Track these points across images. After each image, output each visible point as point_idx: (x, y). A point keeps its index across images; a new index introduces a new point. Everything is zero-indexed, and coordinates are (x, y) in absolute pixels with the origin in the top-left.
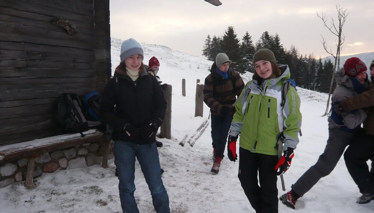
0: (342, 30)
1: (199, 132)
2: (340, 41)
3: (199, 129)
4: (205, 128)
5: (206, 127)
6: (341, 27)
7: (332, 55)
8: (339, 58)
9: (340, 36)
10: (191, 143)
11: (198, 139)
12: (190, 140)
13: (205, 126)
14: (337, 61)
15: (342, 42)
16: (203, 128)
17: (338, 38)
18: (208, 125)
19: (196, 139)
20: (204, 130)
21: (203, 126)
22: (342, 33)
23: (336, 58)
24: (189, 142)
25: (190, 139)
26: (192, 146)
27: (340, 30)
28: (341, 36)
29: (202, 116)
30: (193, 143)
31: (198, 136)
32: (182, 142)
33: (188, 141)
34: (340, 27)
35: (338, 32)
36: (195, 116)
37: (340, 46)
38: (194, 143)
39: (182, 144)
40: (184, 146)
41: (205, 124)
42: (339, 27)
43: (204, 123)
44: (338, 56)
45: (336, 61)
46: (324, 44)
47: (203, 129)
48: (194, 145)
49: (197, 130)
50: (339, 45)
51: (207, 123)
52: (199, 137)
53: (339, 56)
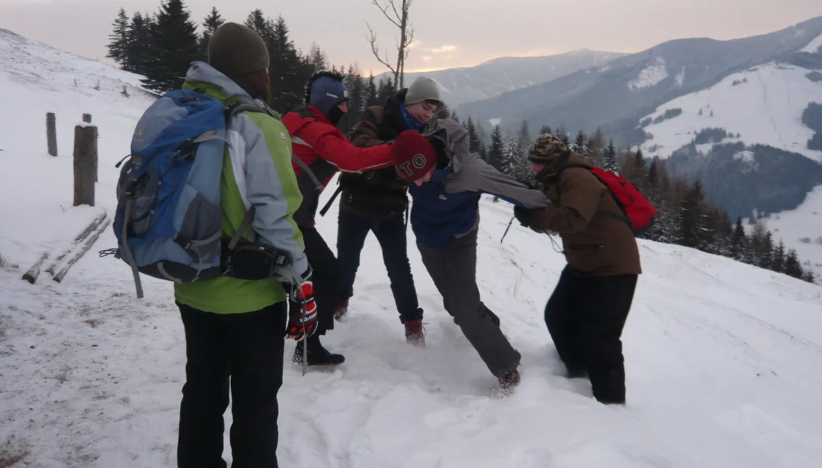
0: (409, 16)
1: (82, 244)
2: (404, 39)
3: (81, 237)
4: (98, 233)
5: (101, 231)
6: (407, 9)
7: (389, 66)
8: (402, 74)
9: (403, 27)
10: (57, 272)
11: (76, 261)
12: (54, 266)
13: (100, 227)
14: (399, 80)
15: (408, 41)
16: (93, 233)
17: (400, 30)
18: (107, 224)
19: (72, 262)
20: (95, 238)
21: (93, 227)
22: (408, 22)
23: (397, 74)
24: (50, 271)
25: (55, 263)
26: (57, 280)
27: (405, 14)
28: (406, 28)
29: (92, 204)
30: (61, 272)
31: (77, 255)
32: (30, 273)
33: (46, 269)
34: (403, 9)
35: (401, 17)
36: (74, 205)
37: (404, 49)
38: (65, 274)
39: (30, 278)
40: (37, 281)
41: (100, 223)
42: (402, 7)
43: (97, 221)
44: (400, 69)
45: (396, 79)
46: (373, 42)
47: (94, 236)
48: (65, 277)
49: (76, 239)
50: (403, 46)
51: (106, 220)
52: (79, 256)
53: (402, 70)
